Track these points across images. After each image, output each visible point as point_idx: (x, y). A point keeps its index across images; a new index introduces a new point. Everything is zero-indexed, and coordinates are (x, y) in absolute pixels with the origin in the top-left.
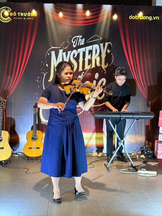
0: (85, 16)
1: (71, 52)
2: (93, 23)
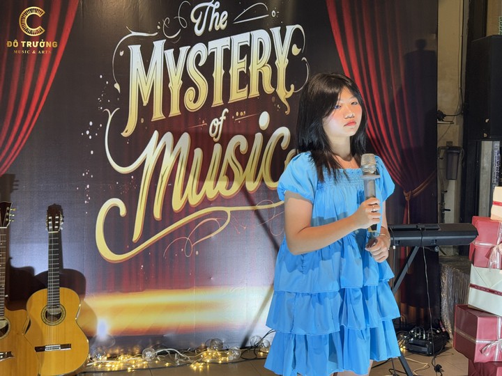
1: (189, 50)
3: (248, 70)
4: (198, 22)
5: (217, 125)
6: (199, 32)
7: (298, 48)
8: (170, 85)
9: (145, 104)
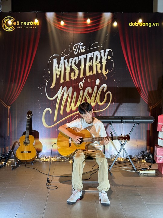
0: (86, 24)
1: (73, 59)
2: (94, 31)
3: (92, 65)
4: (75, 50)
5: (81, 84)
6: (76, 53)
7: (110, 57)
8: (66, 71)
9: (58, 78)
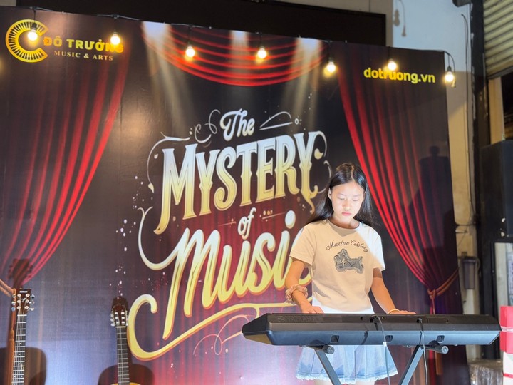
1: (219, 153)
2: (275, 82)
3: (274, 172)
4: (226, 128)
5: (245, 223)
6: (228, 138)
7: (321, 152)
8: (201, 186)
9: (177, 202)
